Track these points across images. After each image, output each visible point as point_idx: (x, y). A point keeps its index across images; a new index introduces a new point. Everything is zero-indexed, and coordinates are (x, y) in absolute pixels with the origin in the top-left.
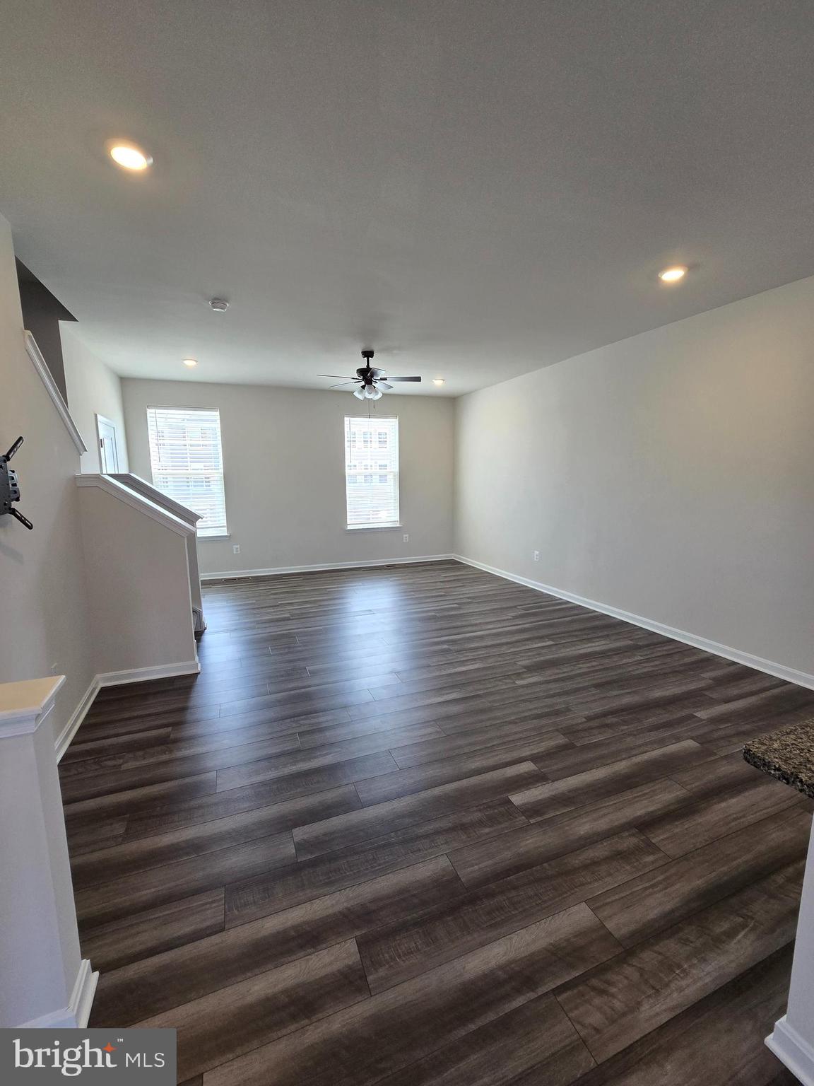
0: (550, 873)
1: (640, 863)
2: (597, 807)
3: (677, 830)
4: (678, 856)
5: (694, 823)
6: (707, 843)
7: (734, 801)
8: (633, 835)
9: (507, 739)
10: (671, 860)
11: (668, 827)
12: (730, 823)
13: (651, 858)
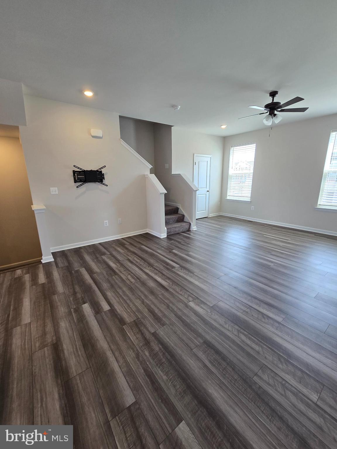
0: (46, 314)
1: (37, 341)
2: (74, 330)
3: (47, 360)
4: (33, 356)
5: (49, 371)
6: (33, 373)
7: (57, 406)
8: (52, 341)
9: (128, 301)
10: (32, 352)
11: (51, 357)
12: (41, 393)
13: (37, 345)
